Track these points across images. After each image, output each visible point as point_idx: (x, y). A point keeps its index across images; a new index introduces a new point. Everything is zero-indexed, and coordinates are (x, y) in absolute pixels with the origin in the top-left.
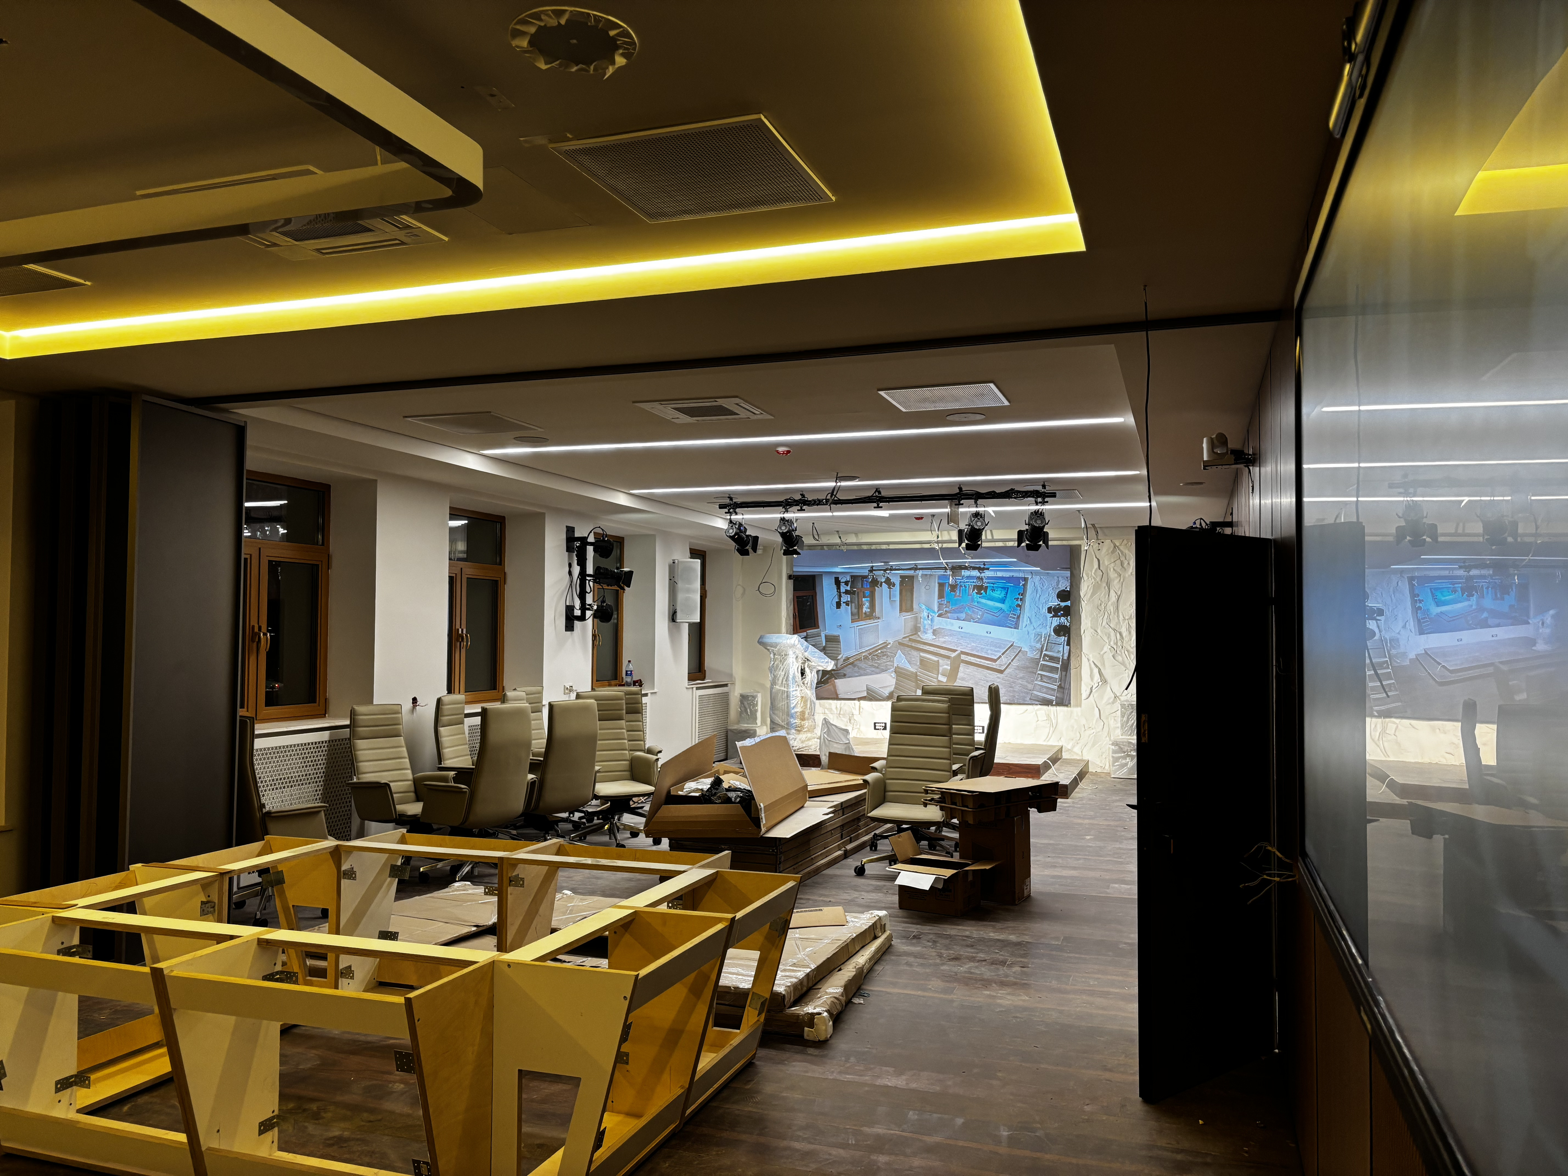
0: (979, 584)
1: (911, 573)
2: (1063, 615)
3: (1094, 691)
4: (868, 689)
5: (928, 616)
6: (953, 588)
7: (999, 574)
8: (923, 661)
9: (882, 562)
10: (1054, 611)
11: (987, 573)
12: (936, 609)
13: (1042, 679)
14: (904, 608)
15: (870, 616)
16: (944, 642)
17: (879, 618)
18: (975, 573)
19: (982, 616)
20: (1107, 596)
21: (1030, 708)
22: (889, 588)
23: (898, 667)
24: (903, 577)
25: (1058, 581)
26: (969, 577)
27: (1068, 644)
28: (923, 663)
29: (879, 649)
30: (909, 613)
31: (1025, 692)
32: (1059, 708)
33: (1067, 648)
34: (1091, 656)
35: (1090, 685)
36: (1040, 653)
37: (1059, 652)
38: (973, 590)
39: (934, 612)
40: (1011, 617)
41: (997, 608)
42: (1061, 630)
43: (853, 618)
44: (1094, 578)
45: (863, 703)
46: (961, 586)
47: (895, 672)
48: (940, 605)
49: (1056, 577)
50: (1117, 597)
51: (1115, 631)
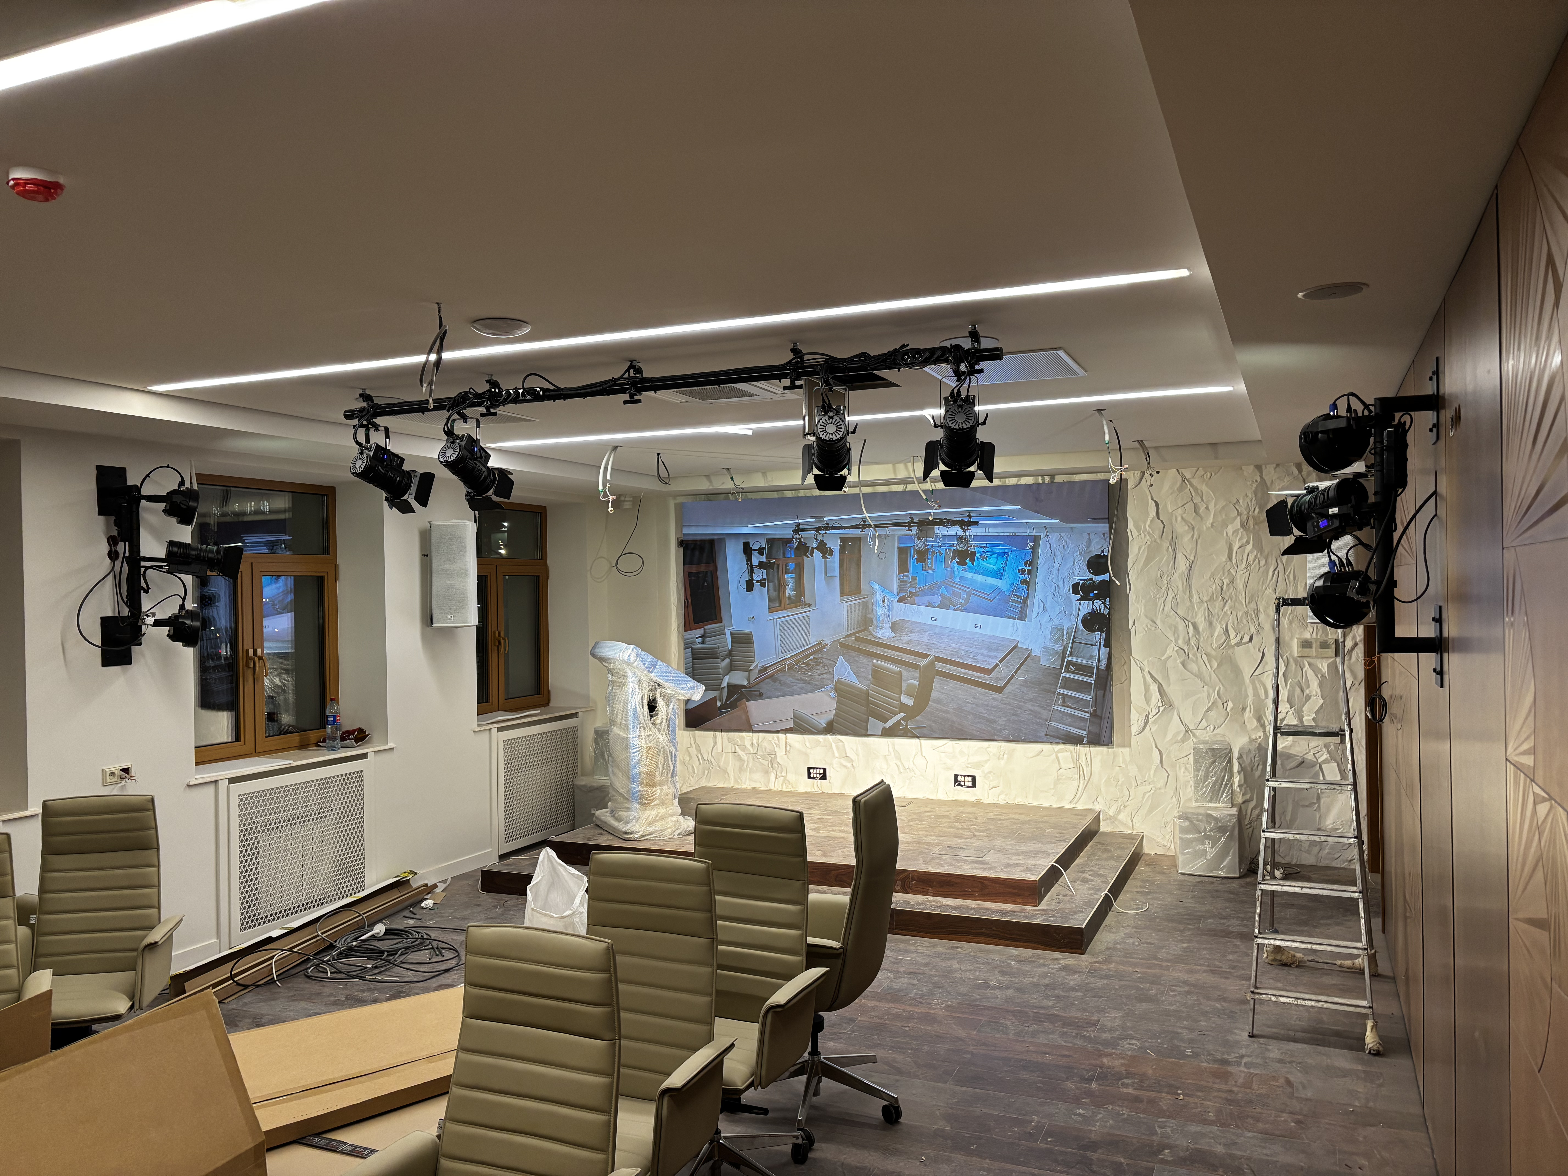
0: (962, 547)
1: (857, 532)
2: (1097, 597)
3: (1151, 721)
4: (797, 717)
5: (884, 601)
6: (922, 555)
7: (993, 531)
8: (877, 674)
9: (812, 517)
10: (1083, 590)
11: (974, 531)
12: (896, 590)
13: (1064, 702)
14: (847, 589)
15: (798, 601)
16: (909, 642)
17: (809, 605)
18: (956, 531)
19: (967, 600)
20: (1172, 563)
21: (1046, 747)
22: (824, 557)
23: (839, 682)
24: (844, 540)
25: (1089, 541)
26: (944, 537)
27: (1108, 644)
28: (878, 676)
29: (811, 654)
30: (855, 597)
31: (1037, 723)
32: (1094, 749)
33: (1104, 651)
34: (1145, 663)
35: (1144, 709)
36: (1060, 660)
37: (1091, 657)
38: (953, 559)
39: (892, 594)
40: (1013, 601)
41: (991, 586)
42: (1093, 622)
43: (772, 605)
44: (1149, 533)
45: (792, 737)
46: (933, 552)
47: (836, 690)
48: (902, 582)
49: (1085, 535)
50: (1188, 564)
51: (1186, 622)
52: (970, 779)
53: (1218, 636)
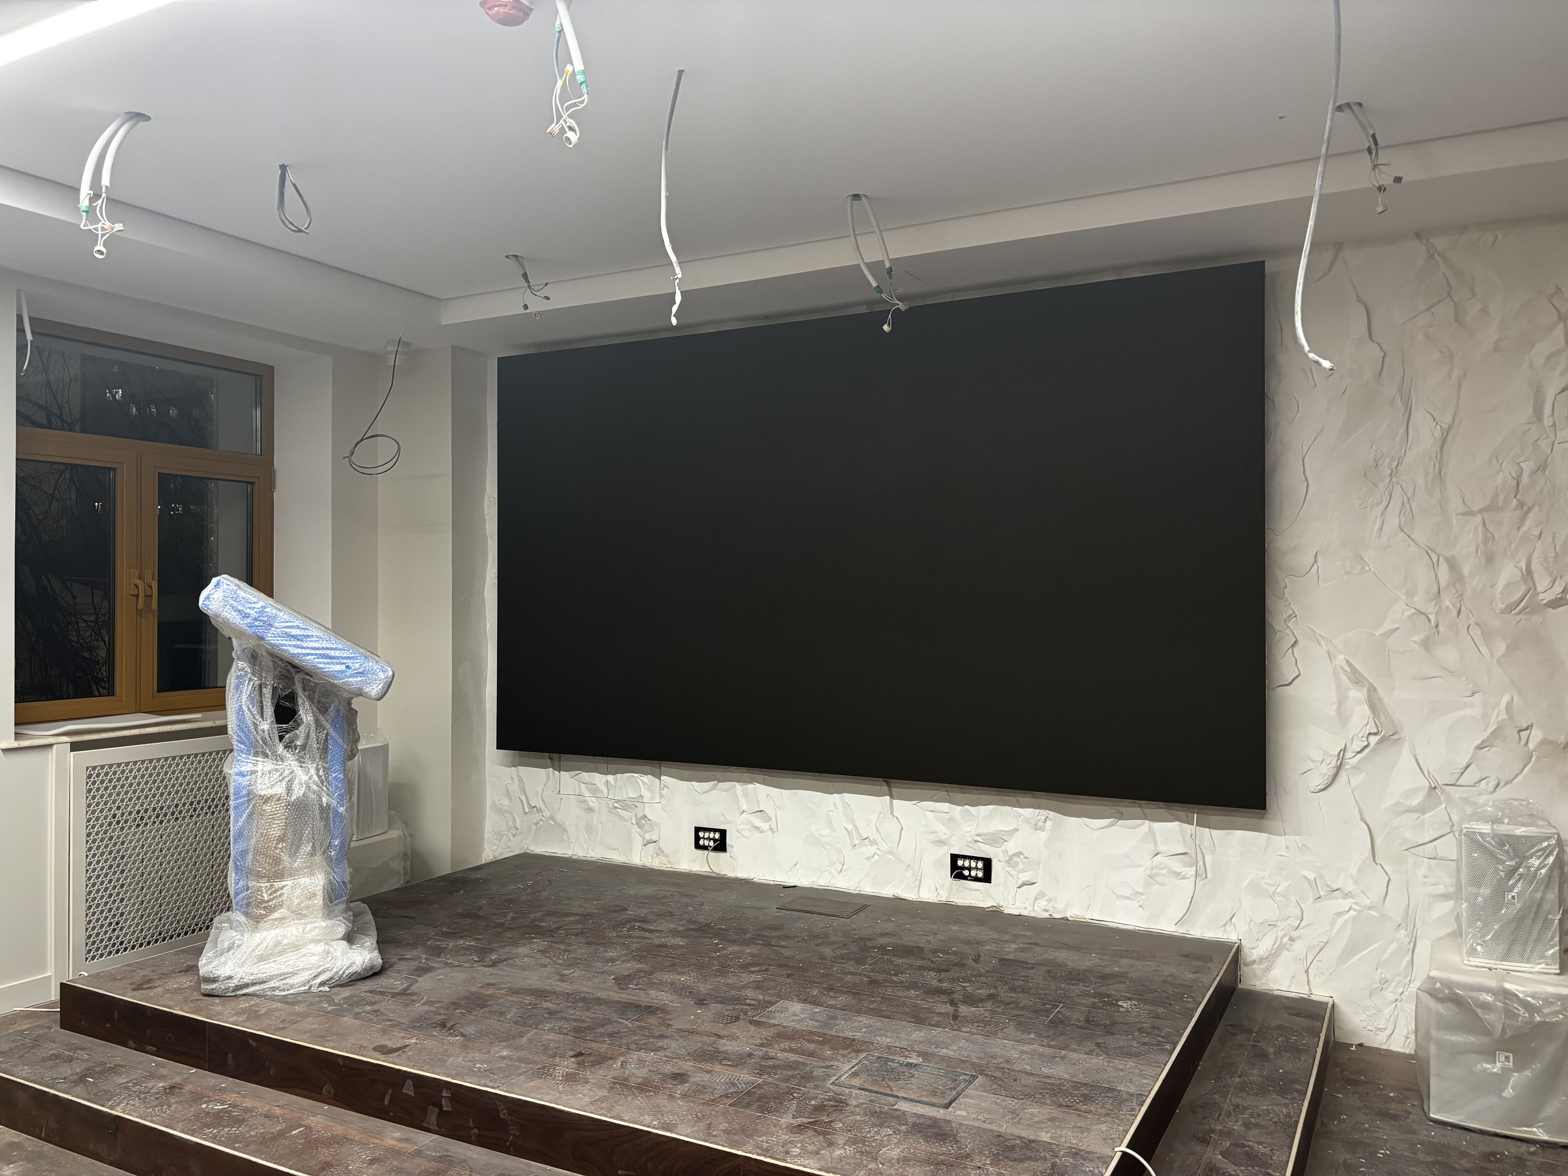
50: (1438, 434)
51: (1434, 557)
52: (980, 865)
53: (1508, 585)
